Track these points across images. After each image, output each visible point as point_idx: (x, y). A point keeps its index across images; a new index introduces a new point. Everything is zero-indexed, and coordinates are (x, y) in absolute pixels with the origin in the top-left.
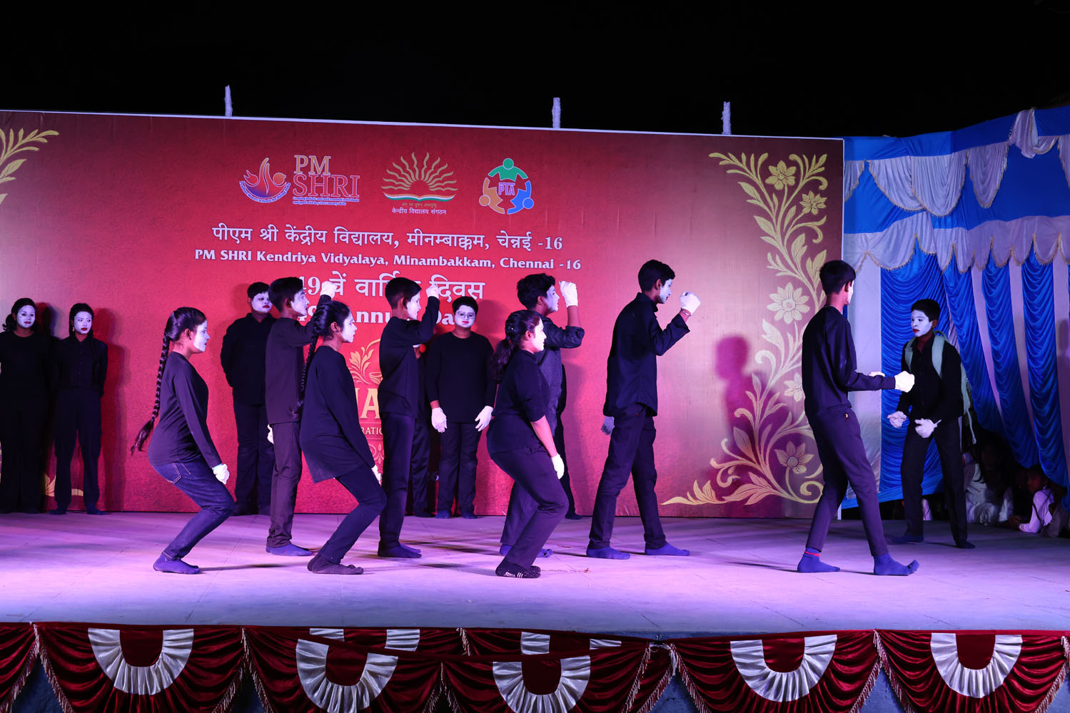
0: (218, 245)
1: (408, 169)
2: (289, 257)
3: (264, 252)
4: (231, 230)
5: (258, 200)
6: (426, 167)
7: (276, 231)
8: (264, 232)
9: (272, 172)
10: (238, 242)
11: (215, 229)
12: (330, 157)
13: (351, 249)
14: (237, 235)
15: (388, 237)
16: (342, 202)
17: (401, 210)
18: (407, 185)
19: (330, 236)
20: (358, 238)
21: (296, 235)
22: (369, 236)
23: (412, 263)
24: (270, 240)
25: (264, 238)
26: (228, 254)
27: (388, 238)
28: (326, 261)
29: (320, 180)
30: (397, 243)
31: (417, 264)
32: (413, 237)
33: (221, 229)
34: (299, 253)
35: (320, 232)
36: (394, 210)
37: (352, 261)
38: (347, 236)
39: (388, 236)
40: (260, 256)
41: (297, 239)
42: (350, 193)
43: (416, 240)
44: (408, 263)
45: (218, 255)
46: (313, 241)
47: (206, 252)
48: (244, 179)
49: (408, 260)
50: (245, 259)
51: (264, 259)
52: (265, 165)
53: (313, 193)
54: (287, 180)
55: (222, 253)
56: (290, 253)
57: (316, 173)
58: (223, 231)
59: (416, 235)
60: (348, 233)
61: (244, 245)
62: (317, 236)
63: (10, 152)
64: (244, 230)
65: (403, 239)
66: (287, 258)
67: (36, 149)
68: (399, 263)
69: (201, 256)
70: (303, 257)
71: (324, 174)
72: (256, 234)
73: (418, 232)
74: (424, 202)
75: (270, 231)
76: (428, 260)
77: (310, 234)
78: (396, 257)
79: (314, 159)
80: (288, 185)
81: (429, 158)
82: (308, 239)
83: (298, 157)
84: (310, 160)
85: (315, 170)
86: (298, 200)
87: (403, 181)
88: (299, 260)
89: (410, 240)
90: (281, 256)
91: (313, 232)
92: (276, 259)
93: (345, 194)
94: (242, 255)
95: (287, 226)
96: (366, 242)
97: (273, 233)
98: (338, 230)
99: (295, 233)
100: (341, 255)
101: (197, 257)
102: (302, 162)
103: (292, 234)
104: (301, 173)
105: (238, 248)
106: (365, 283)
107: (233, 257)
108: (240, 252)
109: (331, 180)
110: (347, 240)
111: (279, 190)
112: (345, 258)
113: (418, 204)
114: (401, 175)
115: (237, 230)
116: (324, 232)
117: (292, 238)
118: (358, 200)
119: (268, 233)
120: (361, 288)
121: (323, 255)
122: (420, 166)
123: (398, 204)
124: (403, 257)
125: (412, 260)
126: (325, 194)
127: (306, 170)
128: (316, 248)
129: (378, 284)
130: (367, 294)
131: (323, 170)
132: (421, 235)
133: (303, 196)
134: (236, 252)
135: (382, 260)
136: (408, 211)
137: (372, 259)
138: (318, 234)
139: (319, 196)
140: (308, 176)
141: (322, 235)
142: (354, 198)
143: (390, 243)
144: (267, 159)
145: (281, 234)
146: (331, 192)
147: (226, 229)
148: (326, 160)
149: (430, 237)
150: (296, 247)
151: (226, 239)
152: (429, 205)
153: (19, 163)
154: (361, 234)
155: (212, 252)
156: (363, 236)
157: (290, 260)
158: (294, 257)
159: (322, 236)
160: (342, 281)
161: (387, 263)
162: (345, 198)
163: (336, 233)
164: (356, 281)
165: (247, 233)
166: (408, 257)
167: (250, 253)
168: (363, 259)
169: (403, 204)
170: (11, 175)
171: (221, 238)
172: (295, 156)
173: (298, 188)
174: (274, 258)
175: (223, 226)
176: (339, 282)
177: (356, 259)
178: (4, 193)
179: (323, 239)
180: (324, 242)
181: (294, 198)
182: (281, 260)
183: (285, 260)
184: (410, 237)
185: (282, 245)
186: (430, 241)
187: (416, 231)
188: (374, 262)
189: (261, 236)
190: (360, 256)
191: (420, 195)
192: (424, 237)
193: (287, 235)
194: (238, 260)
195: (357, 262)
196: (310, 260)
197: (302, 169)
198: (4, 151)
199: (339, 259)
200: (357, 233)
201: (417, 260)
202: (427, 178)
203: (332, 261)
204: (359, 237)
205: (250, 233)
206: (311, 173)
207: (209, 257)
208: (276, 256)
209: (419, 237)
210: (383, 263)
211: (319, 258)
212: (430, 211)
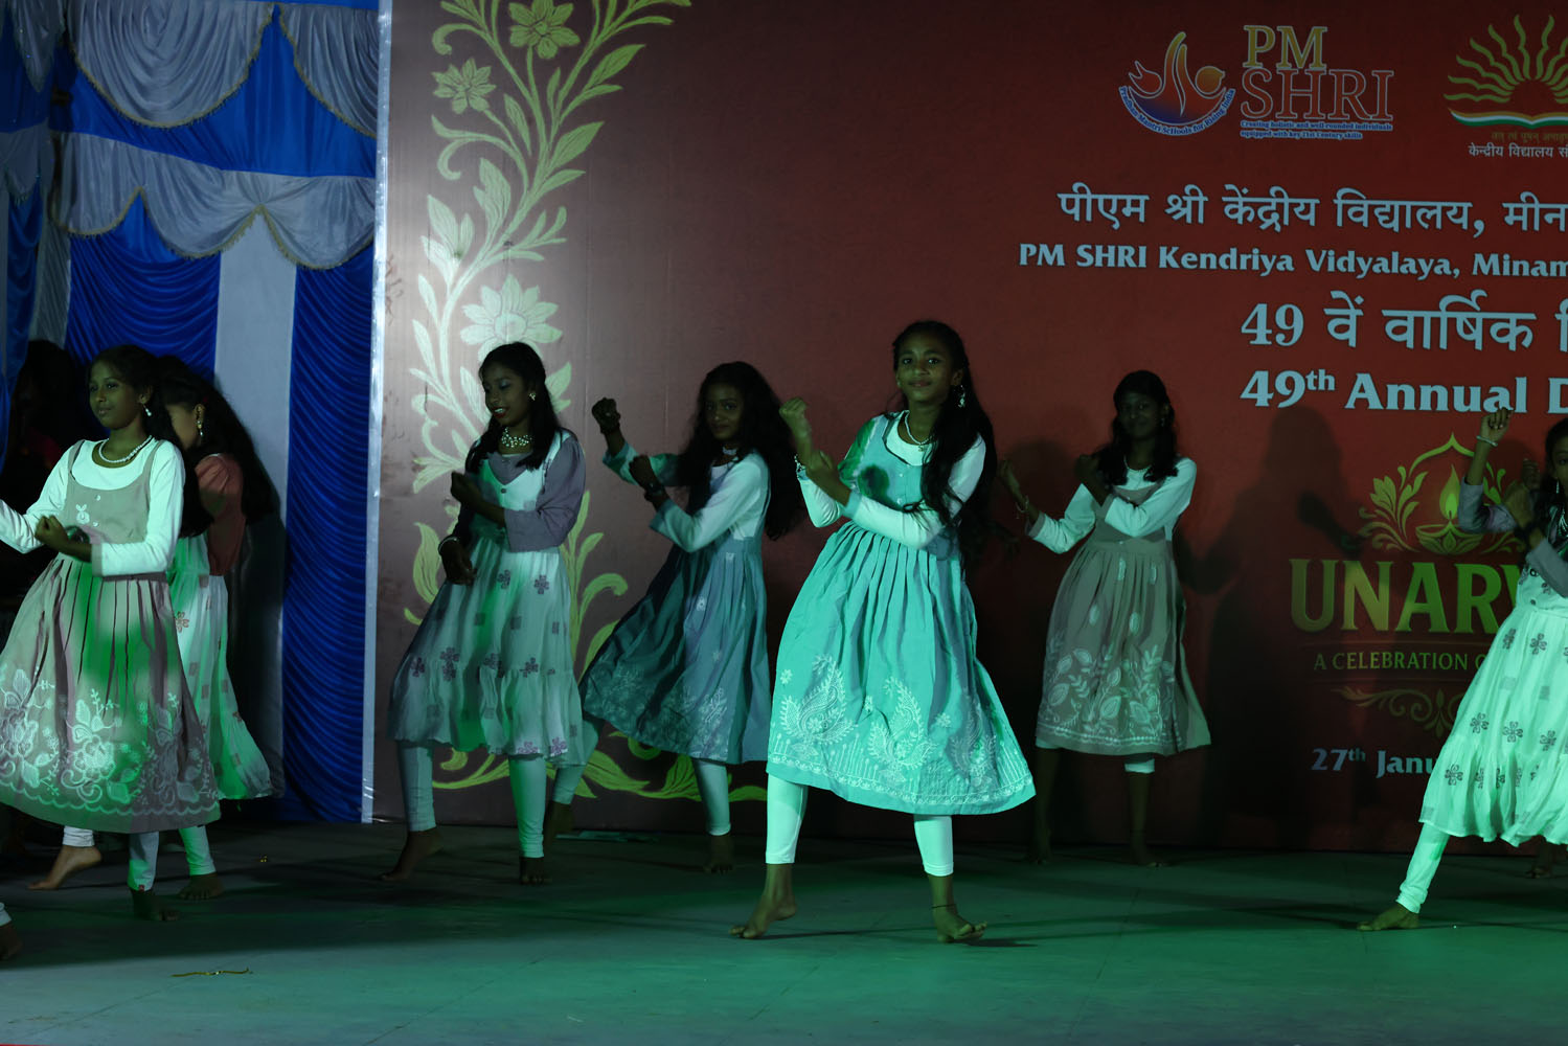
0: (1072, 233)
1: (1505, 54)
2: (1231, 260)
3: (1174, 249)
4: (1101, 198)
5: (1161, 128)
6: (1546, 47)
7: (1202, 199)
8: (1175, 202)
9: (1194, 63)
10: (1116, 226)
11: (1063, 197)
12: (1325, 29)
13: (1372, 241)
14: (1114, 210)
15: (1459, 212)
16: (1353, 132)
17: (1491, 150)
18: (1503, 91)
19: (1326, 210)
20: (1391, 215)
21: (1248, 208)
22: (1415, 209)
23: (1516, 272)
24: (1189, 220)
25: (1176, 217)
26: (1093, 252)
27: (1459, 214)
28: (1316, 267)
29: (1301, 80)
30: (1479, 225)
31: (1526, 273)
32: (1518, 212)
33: (1077, 197)
34: (1256, 251)
35: (1302, 201)
36: (1474, 150)
37: (1376, 269)
38: (1365, 210)
39: (1460, 209)
40: (1166, 258)
41: (1250, 218)
42: (1372, 110)
43: (1524, 218)
44: (1506, 272)
45: (1071, 255)
46: (1286, 222)
47: (1044, 248)
48: (1129, 83)
49: (1506, 265)
50: (1132, 264)
51: (1174, 264)
52: (1178, 46)
53: (1287, 113)
54: (1227, 83)
55: (1081, 251)
56: (1234, 251)
57: (1294, 66)
58: (1083, 202)
59: (1525, 207)
60: (1366, 203)
61: (1131, 233)
62: (1297, 210)
63: (610, 29)
64: (1129, 198)
65: (1495, 217)
66: (1228, 261)
67: (666, 21)
68: (1485, 271)
69: (1032, 259)
70: (1265, 258)
71: (1312, 67)
72: (1157, 207)
73: (1530, 200)
74: (1541, 129)
75: (1189, 200)
76: (1553, 265)
77: (1280, 207)
78: (1479, 258)
79: (1288, 34)
80: (1229, 95)
81: (1555, 28)
82: (1275, 217)
83: (1252, 30)
84: (1279, 35)
85: (1291, 59)
86: (1253, 128)
87: (1492, 81)
88: (1256, 266)
89: (1510, 219)
90: (1213, 257)
91: (1286, 201)
92: (1203, 265)
93: (1362, 114)
94: (1124, 256)
95: (1229, 187)
96: (1408, 224)
97: (1195, 205)
98: (1345, 197)
99: (1245, 204)
100: (1351, 254)
101: (1024, 262)
102: (1262, 39)
103: (1238, 207)
104: (1260, 66)
105: (1117, 239)
106: (1405, 318)
107: (1105, 260)
108: (1122, 249)
109: (1327, 81)
110: (1364, 219)
111: (1210, 105)
112: (1361, 260)
113: (1530, 135)
114: (1488, 68)
115: (1115, 198)
116: (1313, 202)
117: (1239, 216)
118: (1388, 127)
119: (1184, 204)
120: (1400, 330)
121: (1310, 254)
122: (1533, 48)
123: (1483, 134)
124: (1494, 258)
125: (1516, 264)
126: (1315, 113)
127: (1269, 59)
128: (1293, 238)
129: (1436, 322)
130: (1410, 345)
131: (1310, 59)
132: (1537, 206)
133: (1264, 119)
134: (1111, 249)
135: (1446, 264)
136: (1506, 151)
137: (1422, 262)
138: (1298, 205)
139: (1300, 119)
140: (1274, 73)
141: (1307, 209)
142: (1380, 123)
143: (1465, 227)
144: (1182, 35)
145: (1215, 207)
146: (1327, 108)
147: (1089, 196)
148: (1317, 35)
149: (1558, 211)
150: (1249, 236)
151: (1089, 218)
152: (1554, 136)
153: (629, 52)
154: (1397, 204)
155: (1059, 249)
156: (1402, 209)
157: (1233, 266)
158: (1244, 258)
159: (1307, 211)
160: (1354, 313)
161: (1457, 272)
162: (1360, 121)
163: (1339, 202)
164: (1386, 313)
165: (1136, 205)
166: (1506, 257)
167: (1143, 250)
168: (1401, 263)
169: (1496, 135)
170: (610, 81)
171: (1077, 218)
172: (1246, 28)
173: (1249, 98)
174: (1198, 263)
175: (1082, 191)
176: (1347, 317)
177: (1384, 262)
178: (596, 120)
179: (1311, 217)
180: (1312, 223)
181: (1244, 124)
182: (1213, 266)
183: (1223, 265)
184: (1511, 211)
185: (1217, 232)
186: (1557, 221)
187: (1523, 196)
188: (1426, 269)
189: (1169, 211)
190: (1395, 255)
191: (1533, 113)
192: (1543, 212)
193: (1227, 209)
194: (1116, 268)
195: (1386, 270)
196: (1280, 267)
197: (1260, 57)
198: (596, 28)
199: (1346, 264)
200: (1388, 204)
201: (1526, 264)
202: (1549, 75)
203: (1331, 268)
204: (1391, 212)
205: (1142, 204)
206: (1283, 66)
207: (1050, 261)
208: (1203, 257)
209: (1531, 212)
210: (1447, 271)
211: (1301, 262)
212: (1556, 152)
